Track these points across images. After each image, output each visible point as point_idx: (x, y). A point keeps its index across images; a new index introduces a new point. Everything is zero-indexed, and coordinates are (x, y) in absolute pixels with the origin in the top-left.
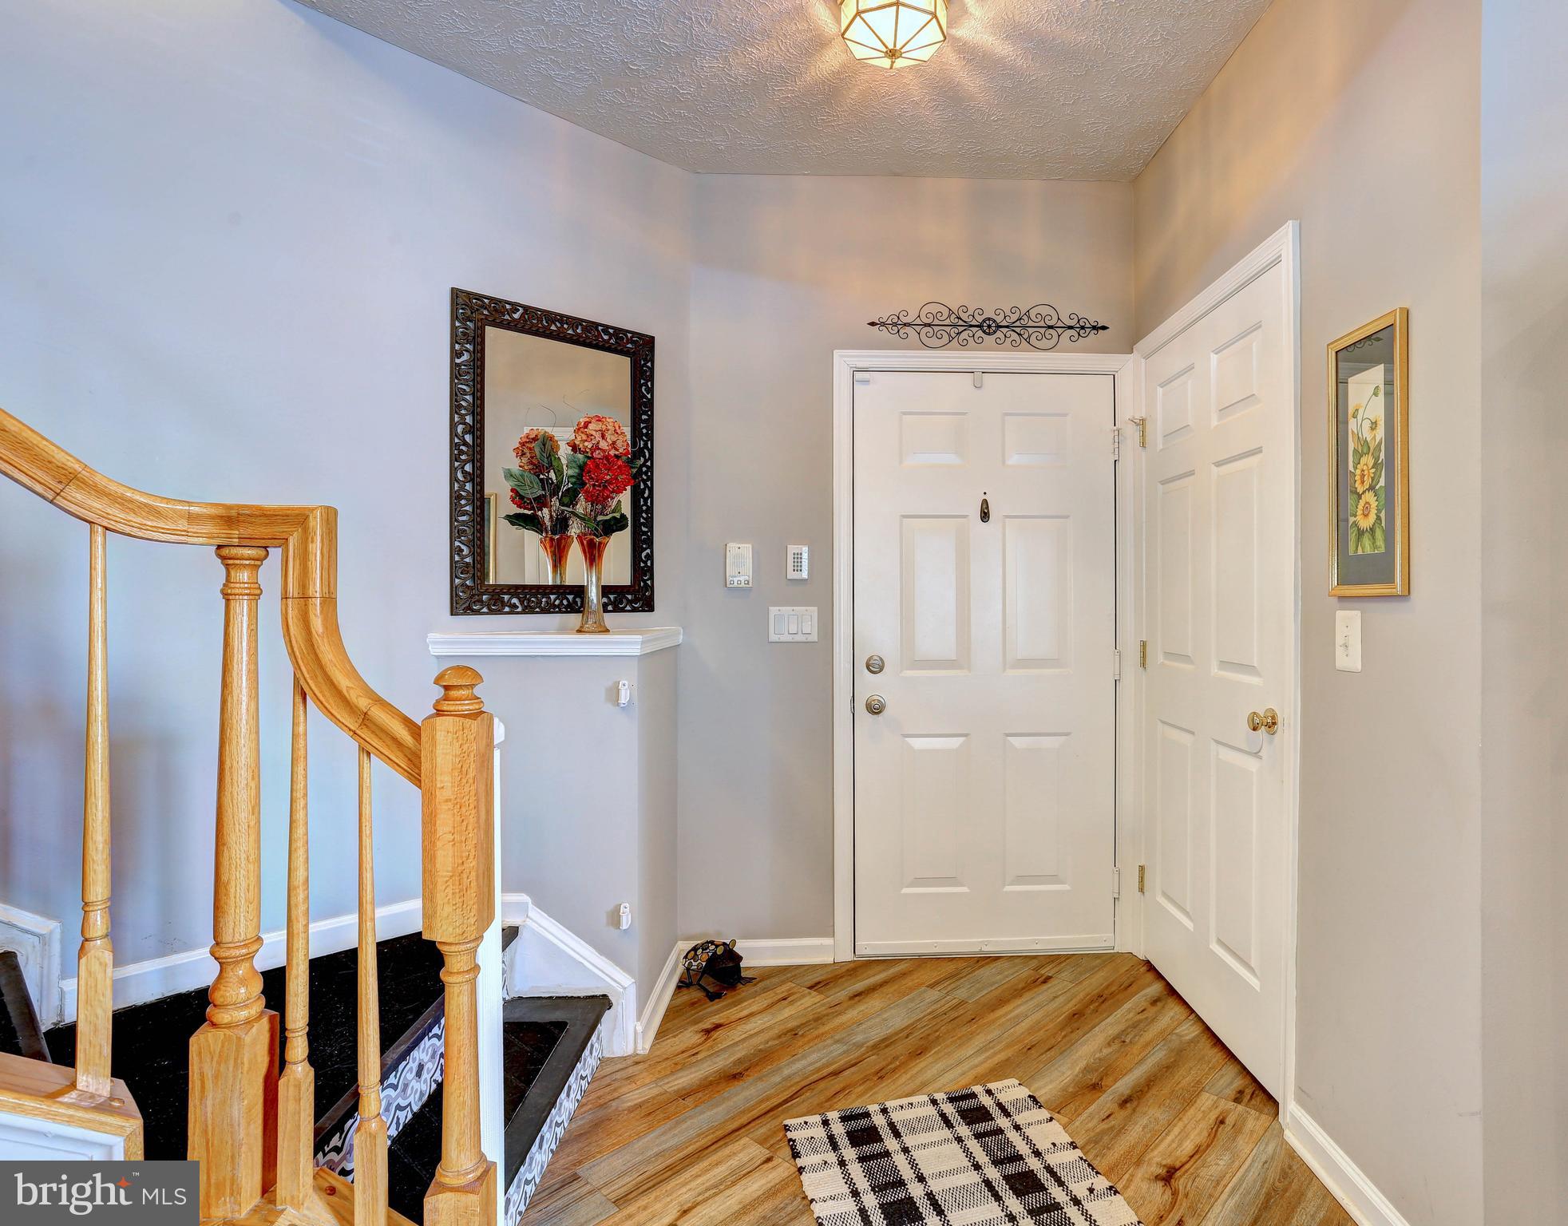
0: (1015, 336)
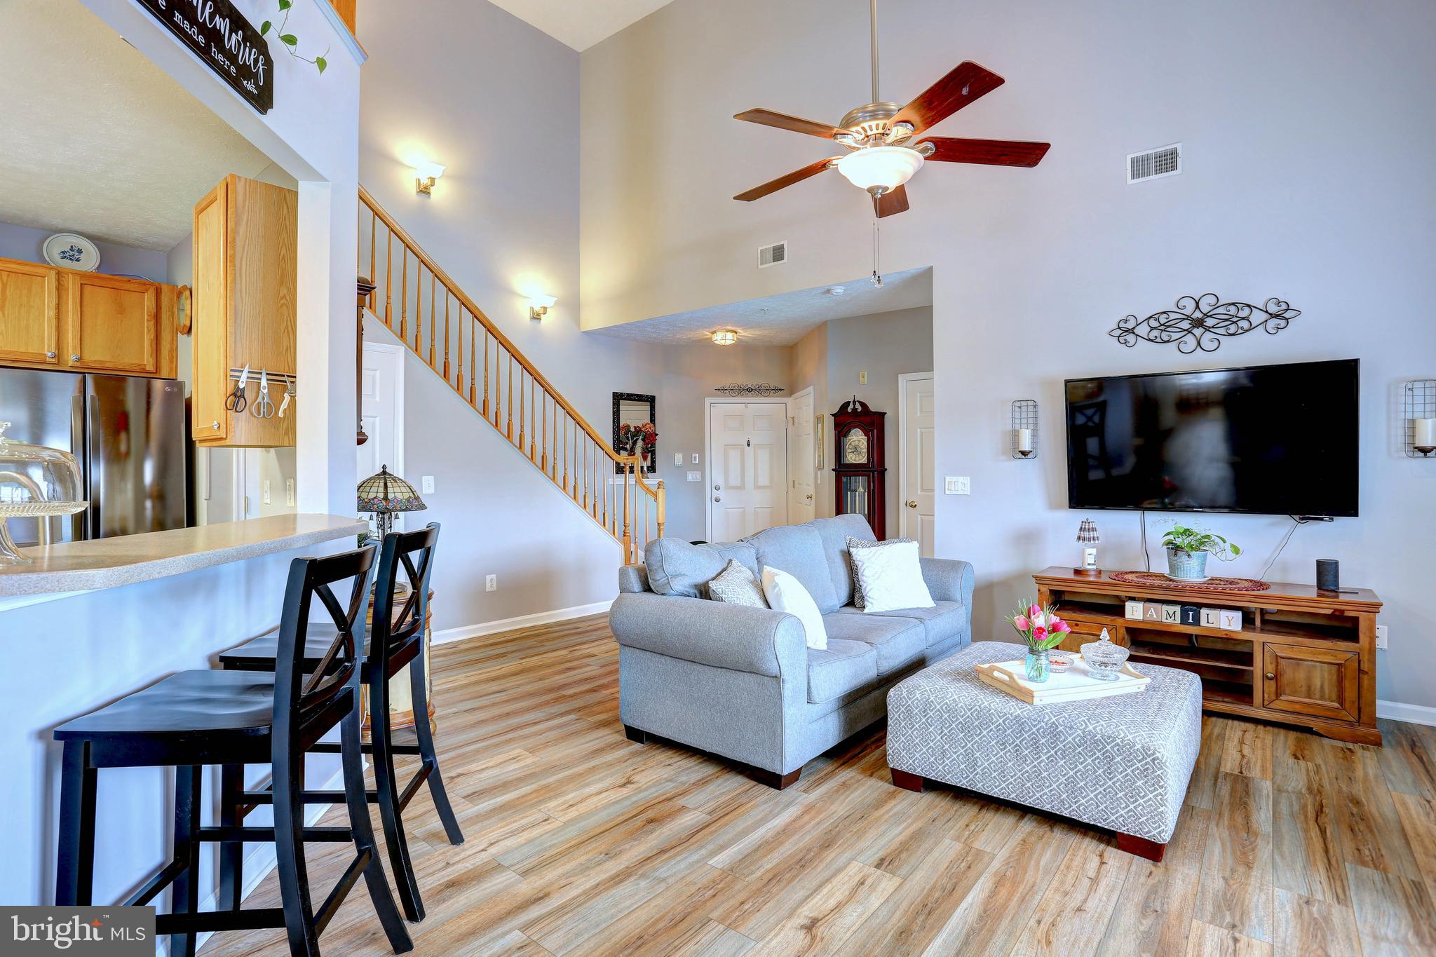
0: (757, 392)
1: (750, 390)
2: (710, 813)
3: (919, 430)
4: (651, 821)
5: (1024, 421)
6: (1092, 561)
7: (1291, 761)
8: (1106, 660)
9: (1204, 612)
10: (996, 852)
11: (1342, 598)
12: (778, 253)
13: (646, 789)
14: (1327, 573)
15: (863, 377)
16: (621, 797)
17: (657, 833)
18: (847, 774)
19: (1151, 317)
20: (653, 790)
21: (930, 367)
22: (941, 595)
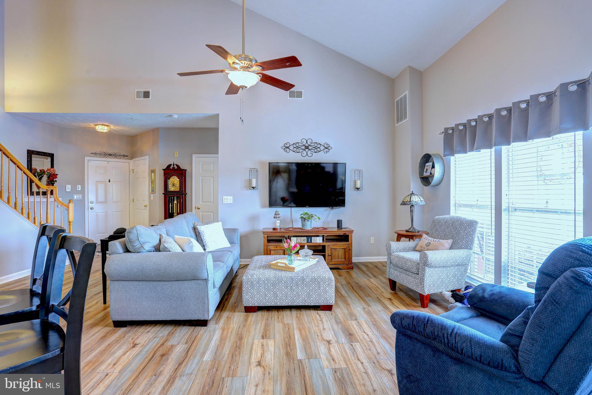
0: (114, 156)
1: (110, 155)
2: (186, 343)
3: (201, 177)
4: (163, 355)
5: (253, 176)
6: (279, 225)
7: (339, 277)
8: (306, 254)
9: (313, 238)
10: (292, 322)
11: (343, 230)
12: (146, 95)
13: (147, 344)
14: (339, 223)
15: (176, 154)
16: (138, 352)
17: (170, 358)
18: (226, 314)
19: (294, 144)
20: (151, 344)
21: (217, 153)
22: (231, 242)
